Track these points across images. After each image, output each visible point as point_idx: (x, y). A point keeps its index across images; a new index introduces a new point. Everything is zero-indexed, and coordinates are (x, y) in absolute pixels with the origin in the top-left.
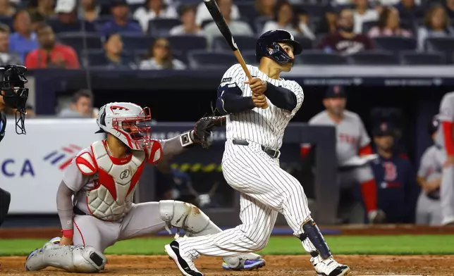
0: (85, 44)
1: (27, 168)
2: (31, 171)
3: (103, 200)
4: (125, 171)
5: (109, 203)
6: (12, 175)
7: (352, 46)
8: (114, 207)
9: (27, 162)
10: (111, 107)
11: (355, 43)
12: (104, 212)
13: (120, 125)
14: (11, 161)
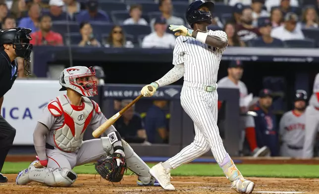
0: (68, 29)
1: (27, 113)
2: (30, 116)
3: (65, 136)
4: (81, 116)
5: (70, 138)
6: (17, 118)
7: (248, 34)
8: (73, 141)
9: (27, 110)
10: (67, 70)
11: (251, 33)
12: (66, 145)
13: (75, 81)
14: (17, 109)
